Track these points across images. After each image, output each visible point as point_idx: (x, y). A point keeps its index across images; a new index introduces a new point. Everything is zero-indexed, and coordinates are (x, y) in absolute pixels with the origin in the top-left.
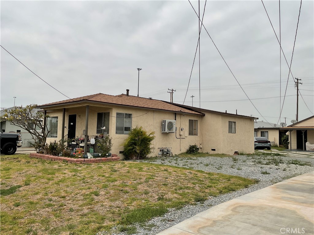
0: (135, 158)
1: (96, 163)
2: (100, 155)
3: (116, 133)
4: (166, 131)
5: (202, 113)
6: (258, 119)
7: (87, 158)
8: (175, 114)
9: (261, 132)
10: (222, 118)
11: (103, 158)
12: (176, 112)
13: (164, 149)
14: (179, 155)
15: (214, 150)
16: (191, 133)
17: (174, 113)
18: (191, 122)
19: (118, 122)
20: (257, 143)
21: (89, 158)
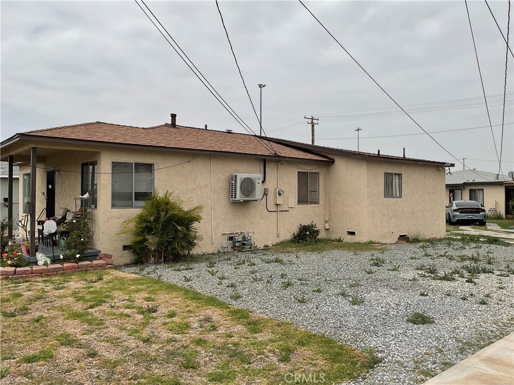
0: (153, 259)
1: (47, 275)
2: (61, 257)
3: (113, 206)
4: (238, 198)
5: (329, 156)
6: (453, 165)
7: (36, 263)
8: (264, 161)
9: (470, 190)
10: (368, 166)
11: (66, 265)
12: (264, 158)
13: (236, 235)
14: (275, 245)
15: (353, 233)
16: (302, 200)
17: (260, 160)
18: (302, 176)
19: (116, 182)
20: (458, 213)
21: (40, 263)
